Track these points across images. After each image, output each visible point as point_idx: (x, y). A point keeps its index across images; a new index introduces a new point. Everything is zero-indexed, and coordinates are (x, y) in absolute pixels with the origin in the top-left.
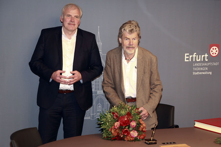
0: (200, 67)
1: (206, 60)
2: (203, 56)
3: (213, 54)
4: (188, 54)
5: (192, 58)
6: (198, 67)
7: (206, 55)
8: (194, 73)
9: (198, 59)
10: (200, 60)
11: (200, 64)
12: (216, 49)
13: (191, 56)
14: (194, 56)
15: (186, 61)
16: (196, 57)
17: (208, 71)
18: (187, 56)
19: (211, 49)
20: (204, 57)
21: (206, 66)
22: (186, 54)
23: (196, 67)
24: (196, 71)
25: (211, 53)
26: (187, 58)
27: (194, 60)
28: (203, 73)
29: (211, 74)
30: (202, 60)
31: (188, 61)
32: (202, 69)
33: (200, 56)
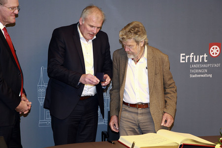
0: (198, 68)
1: (206, 61)
2: (201, 57)
3: (213, 54)
4: (184, 54)
5: (189, 59)
6: (196, 68)
7: (205, 56)
8: (191, 76)
9: (196, 60)
10: (198, 61)
11: (198, 66)
13: (187, 57)
14: (191, 56)
15: (181, 62)
16: (193, 58)
17: (208, 73)
18: (183, 56)
19: (211, 49)
20: (203, 58)
21: (205, 68)
22: (181, 55)
23: (193, 69)
24: (194, 74)
25: (211, 53)
26: (182, 58)
27: (191, 61)
28: (202, 76)
29: (211, 77)
30: (201, 61)
31: (184, 62)
32: (200, 71)
33: (198, 56)
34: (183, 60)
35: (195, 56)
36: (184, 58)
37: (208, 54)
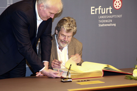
0: (105, 19)
1: (111, 13)
2: (107, 9)
3: (116, 7)
4: (94, 7)
5: (98, 11)
6: (103, 19)
7: (110, 8)
8: (100, 25)
9: (103, 12)
10: (104, 13)
11: (105, 17)
12: (119, 2)
13: (96, 9)
14: (99, 9)
15: (92, 13)
16: (101, 10)
17: (112, 23)
18: (93, 9)
20: (109, 10)
21: (110, 19)
22: (92, 8)
23: (101, 19)
24: (102, 23)
25: (115, 6)
26: (93, 11)
27: (99, 13)
28: (108, 25)
29: (115, 26)
30: (107, 13)
31: (94, 13)
32: (106, 21)
33: (105, 9)
34: (93, 12)
35: (102, 9)
36: (94, 10)
37: (113, 7)
